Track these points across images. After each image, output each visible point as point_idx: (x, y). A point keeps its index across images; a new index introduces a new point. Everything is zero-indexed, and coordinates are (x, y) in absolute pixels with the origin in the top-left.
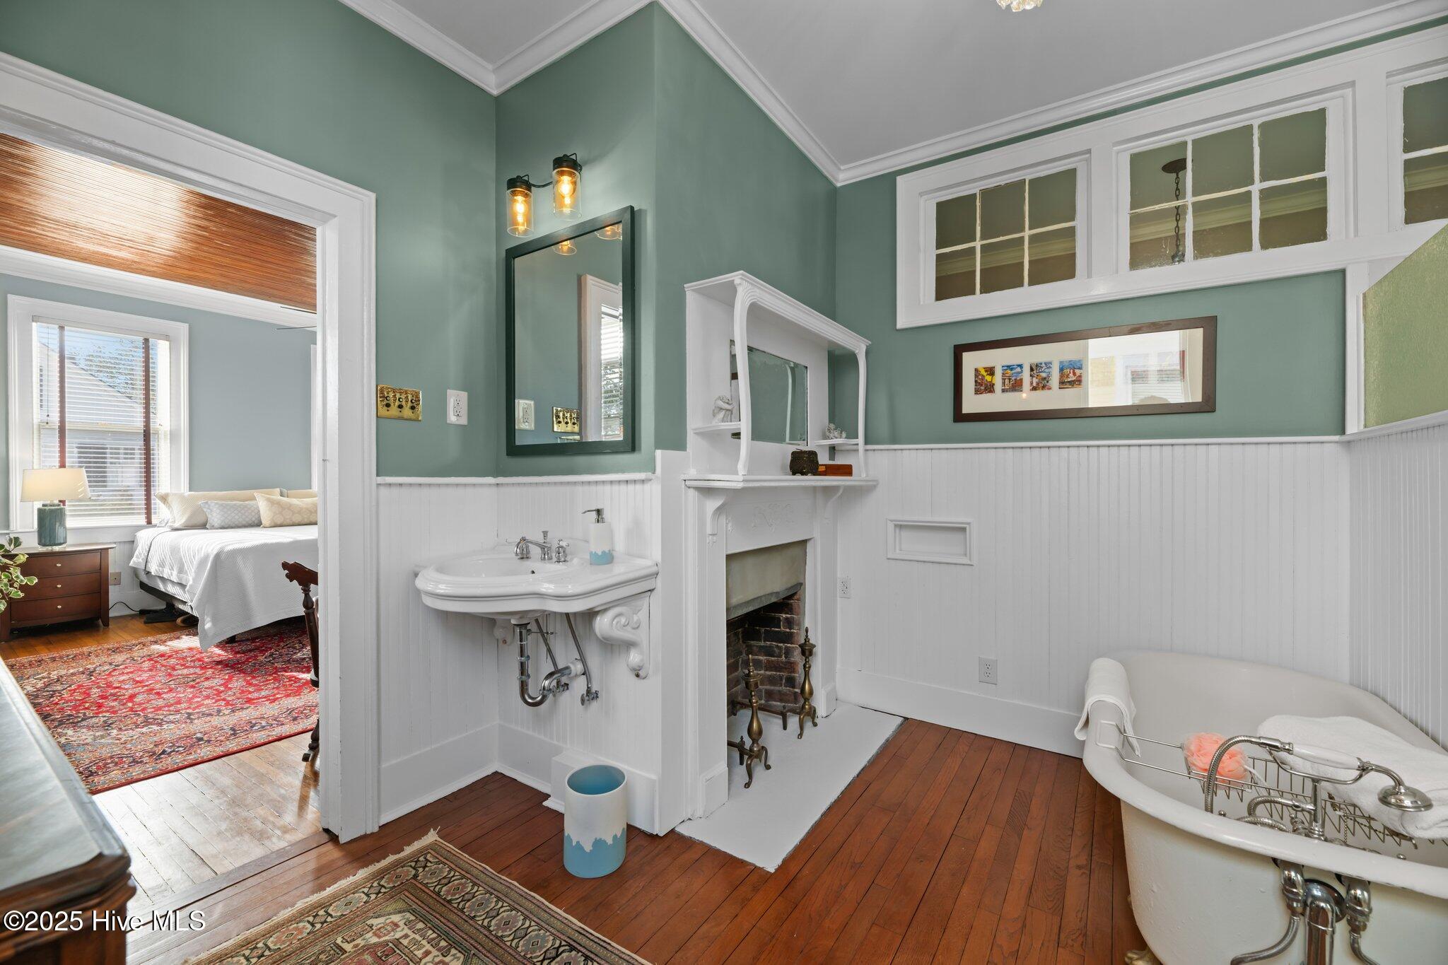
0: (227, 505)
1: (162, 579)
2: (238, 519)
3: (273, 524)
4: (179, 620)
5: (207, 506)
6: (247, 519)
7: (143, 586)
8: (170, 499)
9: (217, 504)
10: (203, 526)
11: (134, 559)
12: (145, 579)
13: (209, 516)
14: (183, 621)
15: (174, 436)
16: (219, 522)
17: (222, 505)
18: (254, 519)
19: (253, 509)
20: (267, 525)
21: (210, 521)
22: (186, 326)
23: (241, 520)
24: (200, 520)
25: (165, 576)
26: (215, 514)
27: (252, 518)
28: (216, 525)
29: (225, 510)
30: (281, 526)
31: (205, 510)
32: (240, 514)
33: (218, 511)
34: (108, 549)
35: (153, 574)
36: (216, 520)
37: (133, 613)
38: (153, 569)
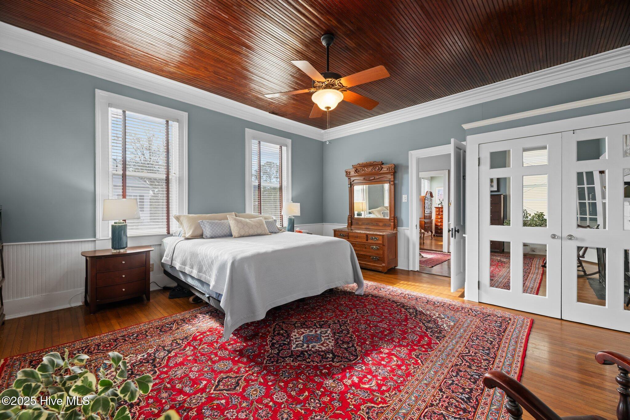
0: (214, 223)
1: (184, 274)
2: (219, 232)
3: (239, 235)
4: (191, 299)
5: (202, 224)
6: (224, 232)
7: (166, 272)
8: (181, 219)
9: (208, 222)
10: (201, 236)
11: (164, 258)
12: (169, 270)
13: (204, 230)
14: (194, 300)
15: (180, 180)
16: (210, 234)
17: (210, 223)
18: (227, 232)
19: (226, 225)
20: (236, 236)
21: (205, 233)
22: (186, 114)
23: (221, 232)
24: (199, 233)
25: (187, 272)
26: (207, 229)
27: (226, 232)
28: (208, 236)
29: (213, 226)
30: (243, 236)
31: (202, 226)
32: (220, 229)
33: (209, 227)
34: (149, 251)
35: (177, 268)
36: (208, 232)
37: (160, 288)
38: (178, 266)
